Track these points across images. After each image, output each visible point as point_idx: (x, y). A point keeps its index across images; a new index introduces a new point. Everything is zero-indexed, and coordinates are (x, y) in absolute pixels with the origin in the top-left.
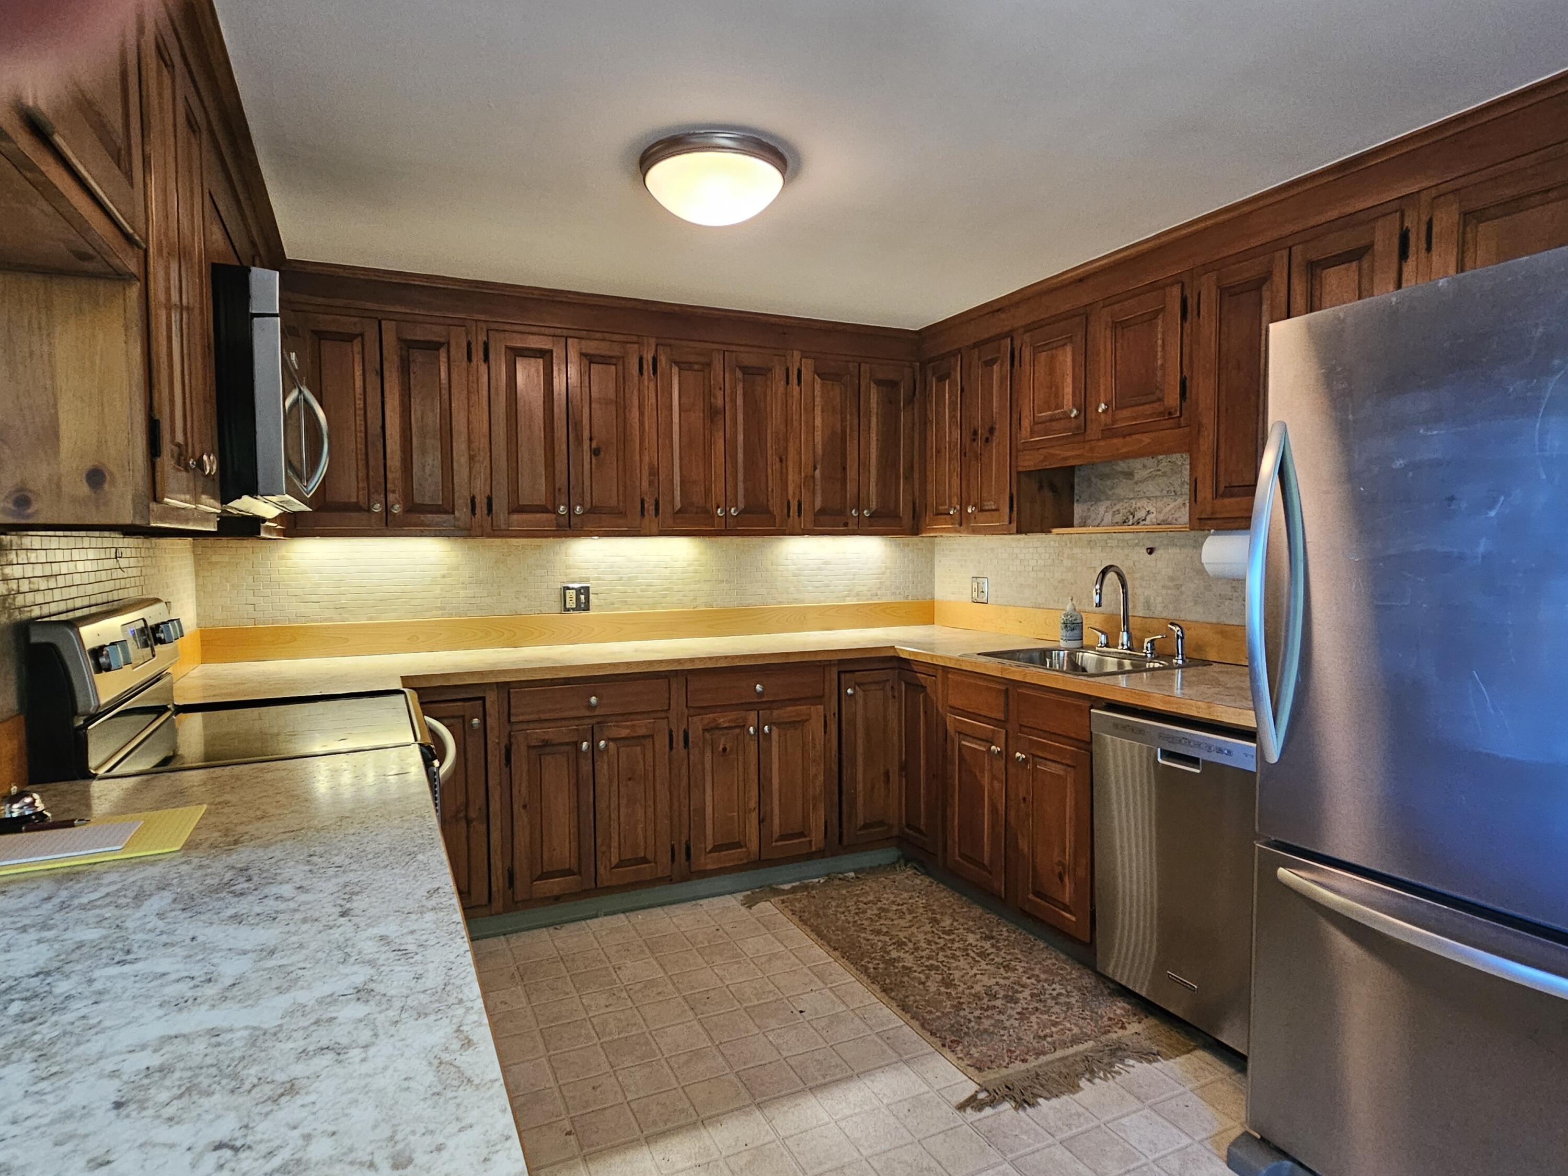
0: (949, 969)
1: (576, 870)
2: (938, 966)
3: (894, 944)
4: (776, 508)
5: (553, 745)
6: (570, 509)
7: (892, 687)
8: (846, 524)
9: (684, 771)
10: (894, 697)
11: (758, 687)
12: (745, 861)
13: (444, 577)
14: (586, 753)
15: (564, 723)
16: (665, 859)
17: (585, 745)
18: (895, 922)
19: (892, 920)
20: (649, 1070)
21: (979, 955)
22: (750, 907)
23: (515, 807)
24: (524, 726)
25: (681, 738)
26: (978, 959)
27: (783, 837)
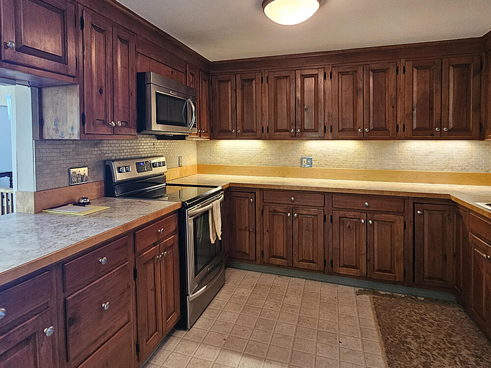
0: (434, 359)
1: (286, 258)
2: (429, 356)
3: (414, 336)
4: (391, 128)
5: (277, 212)
6: (295, 130)
7: (449, 215)
8: (432, 135)
9: (331, 232)
10: (450, 219)
11: (366, 203)
12: (359, 275)
13: (261, 152)
14: (290, 217)
15: (282, 205)
16: (321, 263)
17: (289, 214)
18: (425, 327)
19: (424, 325)
20: (265, 334)
21: (461, 362)
22: (357, 295)
23: (264, 230)
24: (268, 204)
25: (330, 218)
26: (459, 363)
27: (379, 270)
